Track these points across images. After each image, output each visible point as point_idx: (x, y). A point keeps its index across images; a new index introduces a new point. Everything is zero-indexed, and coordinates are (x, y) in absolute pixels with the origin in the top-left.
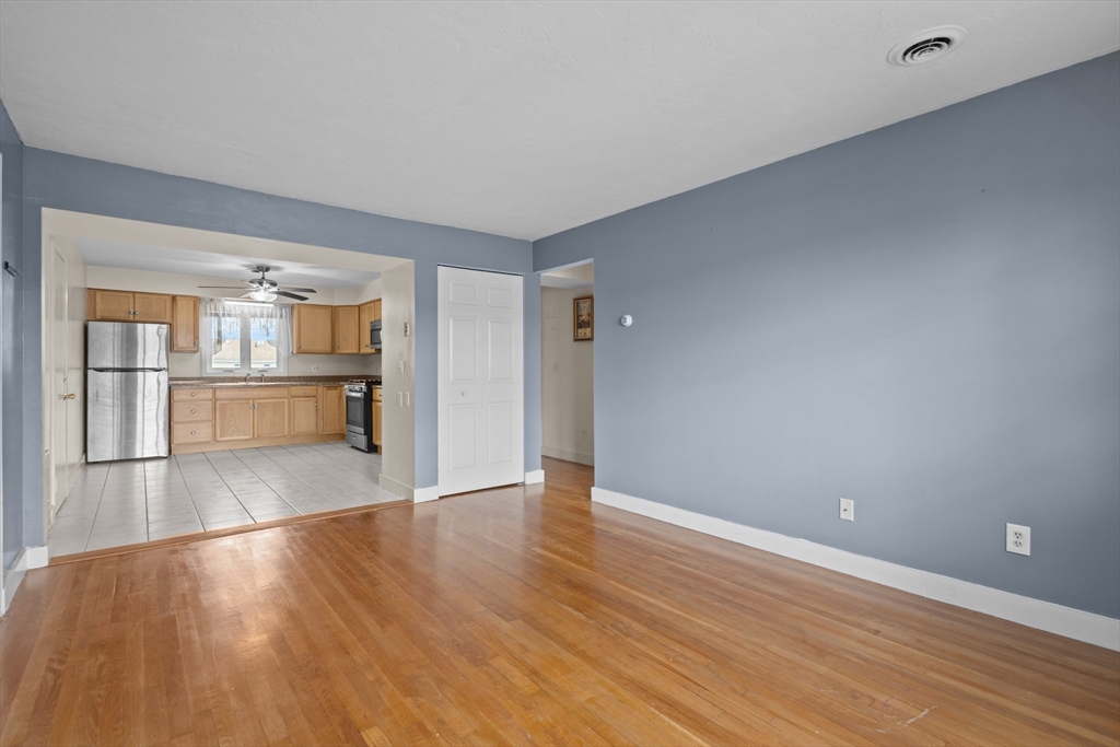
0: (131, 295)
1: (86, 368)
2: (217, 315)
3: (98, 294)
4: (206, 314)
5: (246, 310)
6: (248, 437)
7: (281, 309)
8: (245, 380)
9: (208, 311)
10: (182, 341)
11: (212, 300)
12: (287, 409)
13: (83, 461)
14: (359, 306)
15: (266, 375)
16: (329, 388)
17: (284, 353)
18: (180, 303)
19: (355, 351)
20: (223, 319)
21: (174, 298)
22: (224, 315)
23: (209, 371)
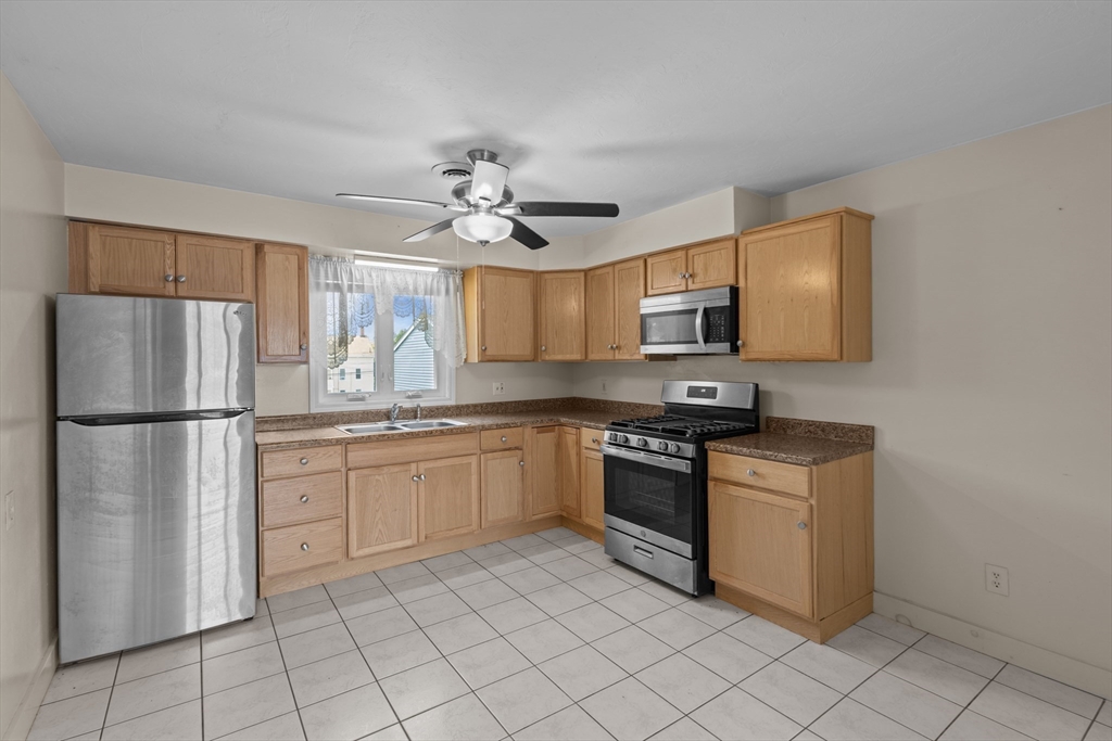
0: (167, 238)
1: (54, 419)
2: (338, 288)
3: (94, 234)
4: (318, 285)
5: (389, 278)
6: (408, 542)
7: (447, 278)
8: (387, 415)
9: (322, 280)
10: (279, 341)
11: (328, 257)
12: (474, 478)
13: (49, 662)
14: (586, 272)
15: (424, 403)
16: (542, 429)
17: (450, 361)
18: (272, 259)
19: (577, 356)
20: (349, 295)
21: (259, 247)
22: (350, 288)
23: (322, 400)
